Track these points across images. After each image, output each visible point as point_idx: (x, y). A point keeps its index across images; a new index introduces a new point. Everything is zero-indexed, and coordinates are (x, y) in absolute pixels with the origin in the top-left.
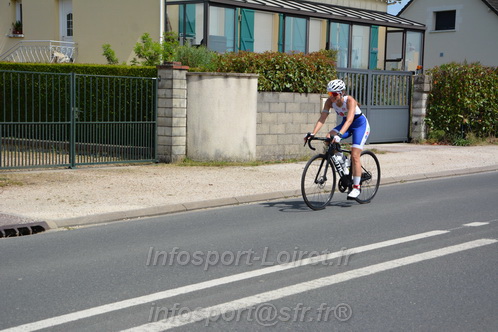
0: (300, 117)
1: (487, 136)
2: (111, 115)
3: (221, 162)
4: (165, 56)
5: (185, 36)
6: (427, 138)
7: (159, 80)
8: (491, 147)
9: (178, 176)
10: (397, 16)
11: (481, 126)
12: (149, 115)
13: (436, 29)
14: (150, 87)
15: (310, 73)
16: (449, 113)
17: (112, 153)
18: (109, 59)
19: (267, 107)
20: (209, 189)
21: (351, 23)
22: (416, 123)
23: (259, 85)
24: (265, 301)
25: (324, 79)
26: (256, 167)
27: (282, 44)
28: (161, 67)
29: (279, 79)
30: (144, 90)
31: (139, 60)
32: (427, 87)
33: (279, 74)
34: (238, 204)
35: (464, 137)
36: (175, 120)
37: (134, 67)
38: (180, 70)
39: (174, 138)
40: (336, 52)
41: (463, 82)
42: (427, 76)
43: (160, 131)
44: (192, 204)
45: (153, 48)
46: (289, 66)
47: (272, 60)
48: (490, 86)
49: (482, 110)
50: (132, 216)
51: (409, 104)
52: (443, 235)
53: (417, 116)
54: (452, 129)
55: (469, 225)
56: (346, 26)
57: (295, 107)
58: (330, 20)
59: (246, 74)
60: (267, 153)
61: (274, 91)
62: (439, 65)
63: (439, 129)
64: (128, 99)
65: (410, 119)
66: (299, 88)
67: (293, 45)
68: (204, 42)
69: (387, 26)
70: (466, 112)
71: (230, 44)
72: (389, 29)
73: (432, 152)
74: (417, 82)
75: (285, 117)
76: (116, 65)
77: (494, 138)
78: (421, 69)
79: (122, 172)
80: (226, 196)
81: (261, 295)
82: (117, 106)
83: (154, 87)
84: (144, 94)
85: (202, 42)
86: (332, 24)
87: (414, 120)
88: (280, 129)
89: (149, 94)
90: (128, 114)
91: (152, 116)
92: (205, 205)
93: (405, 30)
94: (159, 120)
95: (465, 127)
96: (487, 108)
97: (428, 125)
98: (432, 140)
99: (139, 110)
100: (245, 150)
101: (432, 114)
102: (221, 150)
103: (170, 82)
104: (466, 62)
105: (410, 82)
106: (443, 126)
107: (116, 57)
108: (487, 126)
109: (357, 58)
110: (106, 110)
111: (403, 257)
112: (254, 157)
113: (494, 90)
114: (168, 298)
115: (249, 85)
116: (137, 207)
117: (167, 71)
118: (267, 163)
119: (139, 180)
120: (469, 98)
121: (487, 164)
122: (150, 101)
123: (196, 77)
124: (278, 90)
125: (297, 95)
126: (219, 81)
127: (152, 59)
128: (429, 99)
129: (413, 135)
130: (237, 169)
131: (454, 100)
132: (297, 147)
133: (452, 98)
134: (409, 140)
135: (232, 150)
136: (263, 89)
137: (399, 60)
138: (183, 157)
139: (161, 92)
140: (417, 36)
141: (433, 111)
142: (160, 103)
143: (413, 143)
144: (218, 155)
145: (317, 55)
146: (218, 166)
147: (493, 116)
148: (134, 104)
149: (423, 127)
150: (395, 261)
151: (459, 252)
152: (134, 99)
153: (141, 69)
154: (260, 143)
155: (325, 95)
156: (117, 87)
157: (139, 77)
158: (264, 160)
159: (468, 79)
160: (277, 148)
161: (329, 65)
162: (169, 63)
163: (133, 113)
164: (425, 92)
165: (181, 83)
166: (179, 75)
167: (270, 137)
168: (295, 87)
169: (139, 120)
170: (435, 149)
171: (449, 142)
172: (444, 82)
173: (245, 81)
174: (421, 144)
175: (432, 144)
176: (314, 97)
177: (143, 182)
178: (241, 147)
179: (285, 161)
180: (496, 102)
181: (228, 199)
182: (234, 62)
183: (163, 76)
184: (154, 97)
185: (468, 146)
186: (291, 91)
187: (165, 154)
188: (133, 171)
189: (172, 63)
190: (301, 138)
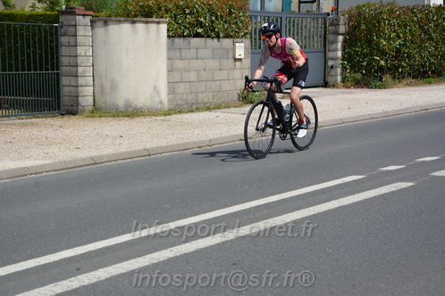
0: (212, 64)
1: (403, 78)
2: (10, 65)
3: (132, 112)
4: (68, 1)
6: (343, 81)
7: (62, 27)
8: (407, 88)
9: (86, 128)
11: (397, 68)
12: (53, 65)
14: (51, 35)
15: (222, 16)
16: (365, 55)
17: (13, 105)
18: (5, 4)
19: (178, 54)
20: (119, 141)
22: (332, 67)
23: (168, 30)
24: (178, 254)
25: (236, 23)
26: (168, 117)
28: (63, 13)
29: (189, 23)
30: (46, 37)
31: (39, 5)
32: (342, 29)
33: (189, 19)
34: (150, 155)
35: (381, 80)
36: (80, 69)
37: (34, 13)
38: (84, 15)
39: (80, 89)
41: (379, 22)
42: (342, 17)
43: (65, 81)
44: (101, 157)
46: (200, 10)
47: (182, 3)
48: (405, 26)
49: (398, 51)
50: (37, 171)
51: (325, 47)
52: (359, 180)
53: (332, 59)
54: (369, 72)
55: (385, 169)
57: (208, 52)
59: (154, 19)
60: (179, 102)
61: (184, 36)
62: (354, 6)
63: (355, 72)
64: (29, 48)
65: (326, 62)
66: (210, 33)
70: (383, 53)
73: (349, 96)
74: (331, 24)
75: (197, 64)
76: (13, 11)
77: (410, 80)
78: (336, 9)
79: (25, 125)
80: (137, 148)
81: (174, 248)
82: (16, 55)
83: (56, 34)
84: (46, 42)
87: (330, 63)
88: (192, 76)
89: (51, 41)
90: (29, 64)
91: (55, 65)
92: (114, 158)
94: (64, 69)
95: (381, 69)
96: (403, 49)
97: (344, 68)
98: (349, 84)
99: (41, 58)
100: (157, 99)
101: (348, 57)
102: (131, 99)
103: (73, 28)
104: (381, 2)
105: (325, 24)
106: (359, 69)
107: (12, 2)
108: (403, 67)
111: (320, 204)
112: (166, 106)
113: (410, 31)
114: (76, 256)
115: (158, 31)
116: (37, 163)
117: (70, 17)
118: (180, 112)
119: (43, 133)
120: (385, 39)
121: (404, 106)
122: (52, 49)
123: (101, 23)
124: (189, 36)
125: (209, 40)
126: (126, 27)
127: (53, 4)
128: (345, 41)
129: (329, 79)
130: (148, 119)
131: (369, 42)
132: (210, 95)
133: (367, 39)
134: (326, 85)
135: (142, 99)
136: (172, 35)
137: (314, 2)
138: (91, 108)
139: (64, 40)
141: (349, 54)
142: (64, 51)
143: (329, 87)
144: (128, 105)
146: (128, 116)
147: (409, 57)
148: (34, 52)
149: (339, 71)
150: (311, 208)
151: (375, 197)
152: (35, 47)
153: (42, 15)
154: (172, 91)
155: (238, 40)
156: (15, 35)
157: (40, 23)
158: (176, 109)
159: (385, 20)
160: (190, 97)
161: (241, 8)
162: (72, 8)
163: (35, 63)
164: (341, 34)
165: (86, 30)
166: (83, 21)
167: (182, 85)
168: (206, 32)
169: (41, 70)
170: (352, 93)
171: (366, 85)
172: (359, 24)
173: (153, 26)
174: (338, 88)
175: (349, 88)
176: (227, 42)
177: (49, 136)
178: (152, 96)
179: (198, 109)
180: (412, 42)
181: (139, 151)
182: (141, 7)
183: (65, 23)
184: (57, 45)
185: (385, 88)
186: (202, 36)
187: (72, 106)
188: (37, 124)
189: (74, 8)
190: (213, 85)
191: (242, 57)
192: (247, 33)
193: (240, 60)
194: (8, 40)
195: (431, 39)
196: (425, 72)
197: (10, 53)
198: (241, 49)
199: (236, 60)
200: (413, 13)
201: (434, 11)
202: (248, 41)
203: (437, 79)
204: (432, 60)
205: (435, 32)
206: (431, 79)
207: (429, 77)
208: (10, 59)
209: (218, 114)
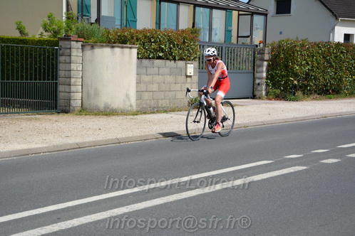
0: (170, 79)
1: (311, 94)
2: (22, 76)
3: (109, 112)
4: (67, 31)
5: (82, 16)
6: (267, 95)
7: (61, 49)
8: (314, 102)
9: (74, 123)
10: (248, 3)
11: (307, 86)
12: (53, 77)
13: (277, 13)
14: (53, 54)
15: (178, 45)
16: (283, 77)
17: (22, 105)
18: (21, 32)
19: (144, 71)
20: (98, 132)
21: (211, 8)
22: (259, 84)
23: (138, 54)
24: (132, 210)
25: (188, 50)
26: (136, 116)
27: (158, 23)
28: (62, 39)
29: (154, 49)
30: (49, 57)
31: (45, 34)
32: (267, 57)
33: (154, 46)
34: (120, 143)
35: (294, 95)
36: (73, 80)
37: (42, 39)
38: (77, 41)
39: (72, 94)
40: (200, 30)
41: (293, 53)
43: (61, 88)
44: (84, 143)
45: (56, 25)
46: (162, 39)
47: (149, 34)
48: (313, 56)
49: (307, 74)
50: (36, 152)
51: (254, 69)
52: (268, 164)
53: (259, 78)
54: (286, 88)
55: (288, 157)
56: (208, 10)
57: (166, 71)
58: (195, 6)
59: (128, 45)
60: (145, 106)
61: (150, 58)
62: (276, 41)
63: (276, 88)
64: (36, 64)
65: (254, 81)
66: (169, 56)
67: (167, 24)
68: (98, 21)
69: (239, 11)
70: (296, 75)
71: (118, 22)
72: (240, 13)
73: (270, 106)
74: (259, 53)
75: (158, 78)
76: (27, 38)
77: (316, 96)
79: (30, 119)
80: (111, 138)
82: (27, 69)
83: (57, 54)
84: (49, 60)
85: (96, 21)
86: (197, 8)
87: (257, 81)
88: (155, 87)
89: (52, 59)
90: (36, 75)
91: (55, 76)
92: (94, 144)
93: (252, 14)
94: (61, 80)
95: (295, 86)
96: (311, 73)
97: (267, 85)
98: (271, 97)
99: (44, 72)
100: (128, 103)
101: (270, 77)
102: (109, 103)
103: (68, 51)
104: (297, 38)
105: (254, 53)
106: (279, 86)
107: (26, 31)
108: (311, 86)
109: (216, 34)
110: (17, 72)
112: (135, 108)
113: (316, 60)
115: (130, 53)
116: (40, 146)
117: (67, 42)
118: (145, 113)
119: (43, 125)
120: (298, 65)
121: (310, 114)
122: (53, 64)
123: (89, 47)
124: (153, 58)
125: (168, 62)
126: (107, 50)
127: (56, 33)
128: (269, 66)
129: (256, 93)
130: (121, 117)
131: (286, 67)
132: (168, 101)
133: (285, 65)
134: (254, 97)
135: (117, 103)
136: (141, 57)
137: (248, 37)
138: (79, 108)
139: (62, 59)
140: (262, 18)
141: (272, 75)
142: (61, 66)
143: (256, 99)
144: (106, 107)
145: (183, 31)
146: (106, 115)
147: (315, 79)
148: (40, 67)
149: (264, 87)
151: (278, 176)
152: (40, 64)
153: (46, 41)
154: (139, 98)
155: (189, 62)
156: (27, 55)
157: (45, 46)
158: (143, 111)
159: (298, 51)
160: (153, 102)
161: (192, 39)
162: (68, 36)
163: (40, 74)
164: (266, 61)
165: (78, 52)
166: (76, 46)
167: (147, 93)
168: (166, 55)
169: (44, 80)
170: (272, 103)
171: (283, 98)
172: (279, 53)
173: (127, 50)
174: (263, 100)
175: (271, 100)
176: (181, 63)
177: (47, 127)
178: (124, 101)
179: (158, 112)
180: (318, 68)
181: (112, 140)
182: (119, 36)
183: (63, 46)
184: (57, 62)
185: (297, 101)
186: (163, 59)
187: (65, 106)
188: (39, 119)
189: (70, 36)
190: (170, 94)
191: (192, 74)
192: (196, 57)
193: (190, 76)
194: (22, 58)
195: (332, 66)
196: (327, 90)
197: (22, 68)
198: (191, 68)
199: (187, 76)
200: (319, 47)
201: (334, 46)
202: (196, 63)
203: (336, 96)
204: (332, 82)
205: (334, 62)
206: (332, 96)
207: (330, 94)
208: (22, 71)
209: (172, 115)
